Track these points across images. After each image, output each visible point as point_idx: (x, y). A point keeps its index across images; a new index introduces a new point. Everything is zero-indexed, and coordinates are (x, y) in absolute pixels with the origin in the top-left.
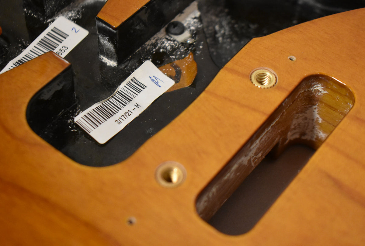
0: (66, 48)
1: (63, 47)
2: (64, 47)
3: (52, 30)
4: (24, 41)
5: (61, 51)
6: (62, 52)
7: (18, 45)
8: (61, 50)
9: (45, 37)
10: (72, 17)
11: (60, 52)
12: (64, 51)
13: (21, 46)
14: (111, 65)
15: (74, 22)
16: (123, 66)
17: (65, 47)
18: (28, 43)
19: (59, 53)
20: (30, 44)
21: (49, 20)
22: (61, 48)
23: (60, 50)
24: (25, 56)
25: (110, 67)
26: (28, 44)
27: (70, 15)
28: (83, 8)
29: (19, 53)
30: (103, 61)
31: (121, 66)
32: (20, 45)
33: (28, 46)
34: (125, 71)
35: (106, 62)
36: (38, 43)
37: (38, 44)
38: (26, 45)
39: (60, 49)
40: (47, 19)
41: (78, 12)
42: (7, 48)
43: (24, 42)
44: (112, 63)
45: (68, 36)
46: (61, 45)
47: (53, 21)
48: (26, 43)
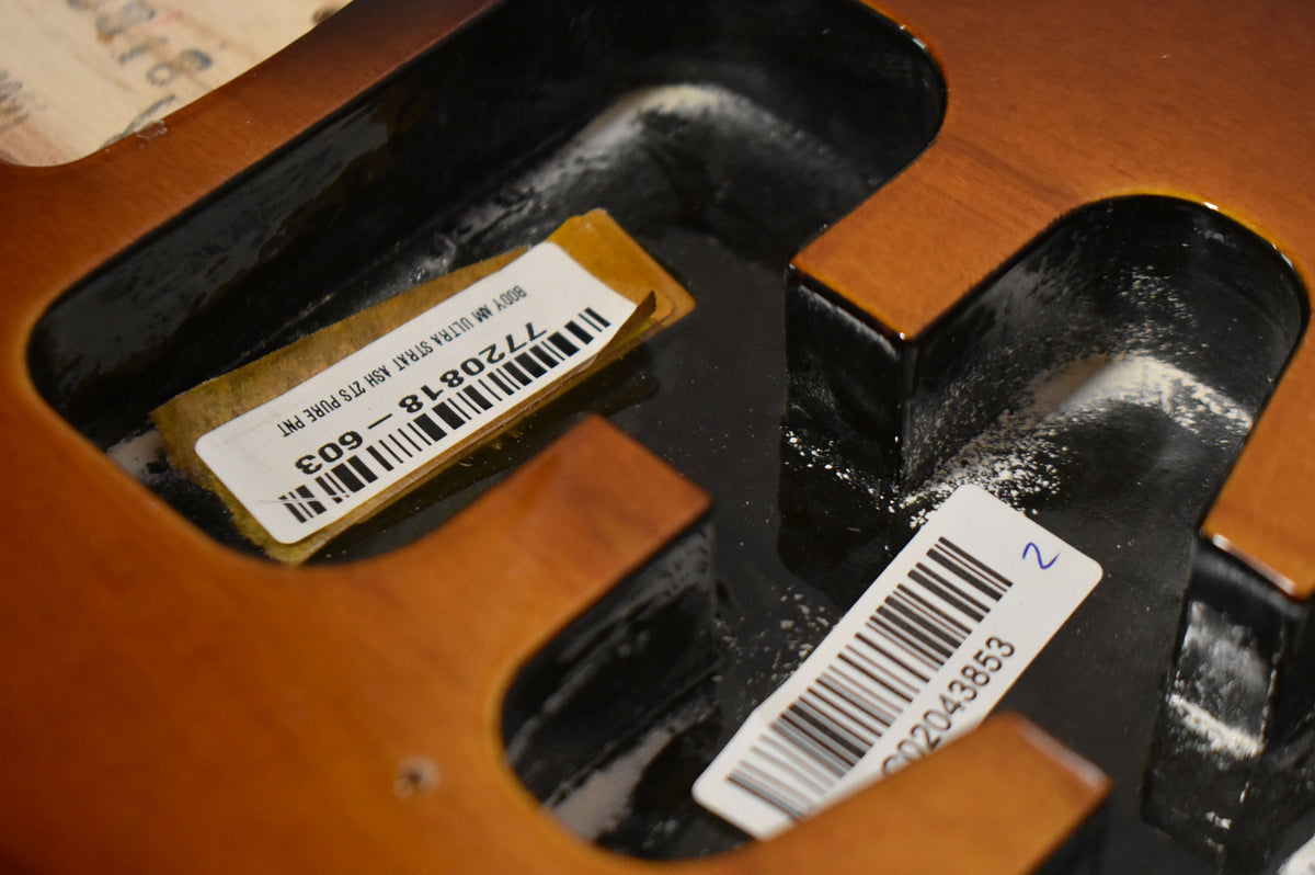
0: (1006, 650)
1: (988, 643)
2: (994, 644)
3: (931, 554)
4: (802, 602)
5: (984, 663)
6: (986, 669)
7: (779, 624)
8: (982, 658)
9: (901, 587)
10: (1013, 484)
11: (979, 667)
12: (1000, 666)
13: (794, 627)
14: (1232, 746)
15: (1028, 514)
16: (1287, 758)
17: (1000, 644)
18: (823, 615)
19: (976, 674)
20: (834, 621)
21: (910, 500)
22: (983, 646)
23: (977, 657)
24: (819, 681)
25: (1226, 755)
26: (825, 622)
27: (1005, 475)
28: (1058, 440)
29: (787, 665)
30: (1190, 722)
31: (1280, 757)
32: (786, 624)
33: (826, 631)
34: (1303, 784)
35: (1202, 728)
36: (873, 618)
37: (874, 624)
38: (813, 624)
39: (976, 652)
40: (901, 497)
41: (1041, 458)
42: (727, 638)
43: (805, 610)
44: (1235, 740)
45: (1009, 584)
46: (980, 632)
47: (928, 504)
48: (814, 614)
